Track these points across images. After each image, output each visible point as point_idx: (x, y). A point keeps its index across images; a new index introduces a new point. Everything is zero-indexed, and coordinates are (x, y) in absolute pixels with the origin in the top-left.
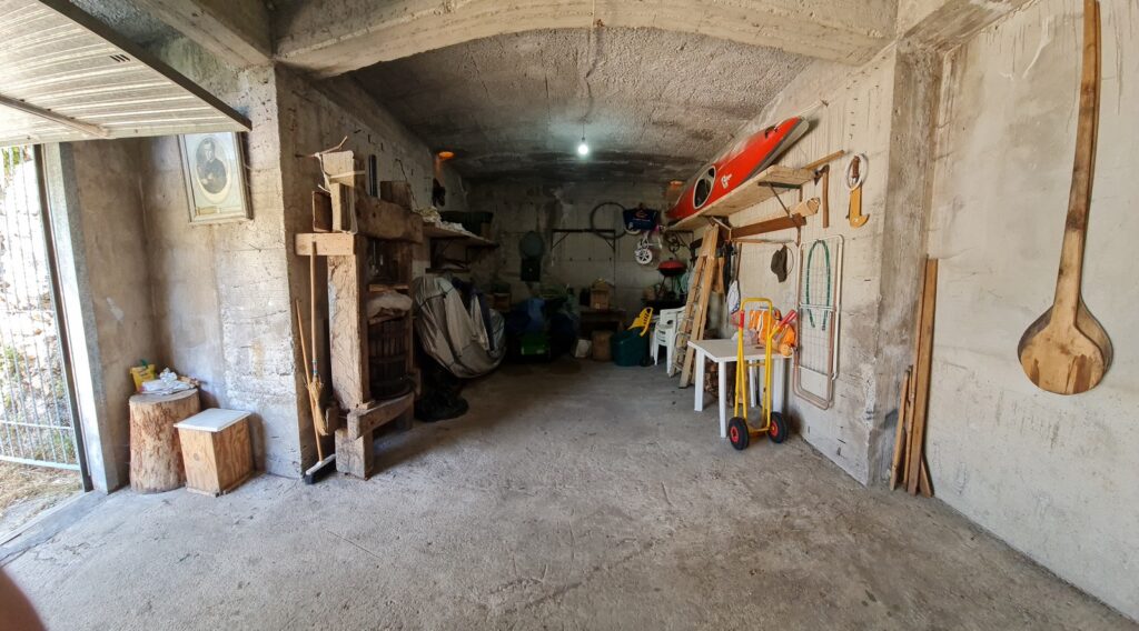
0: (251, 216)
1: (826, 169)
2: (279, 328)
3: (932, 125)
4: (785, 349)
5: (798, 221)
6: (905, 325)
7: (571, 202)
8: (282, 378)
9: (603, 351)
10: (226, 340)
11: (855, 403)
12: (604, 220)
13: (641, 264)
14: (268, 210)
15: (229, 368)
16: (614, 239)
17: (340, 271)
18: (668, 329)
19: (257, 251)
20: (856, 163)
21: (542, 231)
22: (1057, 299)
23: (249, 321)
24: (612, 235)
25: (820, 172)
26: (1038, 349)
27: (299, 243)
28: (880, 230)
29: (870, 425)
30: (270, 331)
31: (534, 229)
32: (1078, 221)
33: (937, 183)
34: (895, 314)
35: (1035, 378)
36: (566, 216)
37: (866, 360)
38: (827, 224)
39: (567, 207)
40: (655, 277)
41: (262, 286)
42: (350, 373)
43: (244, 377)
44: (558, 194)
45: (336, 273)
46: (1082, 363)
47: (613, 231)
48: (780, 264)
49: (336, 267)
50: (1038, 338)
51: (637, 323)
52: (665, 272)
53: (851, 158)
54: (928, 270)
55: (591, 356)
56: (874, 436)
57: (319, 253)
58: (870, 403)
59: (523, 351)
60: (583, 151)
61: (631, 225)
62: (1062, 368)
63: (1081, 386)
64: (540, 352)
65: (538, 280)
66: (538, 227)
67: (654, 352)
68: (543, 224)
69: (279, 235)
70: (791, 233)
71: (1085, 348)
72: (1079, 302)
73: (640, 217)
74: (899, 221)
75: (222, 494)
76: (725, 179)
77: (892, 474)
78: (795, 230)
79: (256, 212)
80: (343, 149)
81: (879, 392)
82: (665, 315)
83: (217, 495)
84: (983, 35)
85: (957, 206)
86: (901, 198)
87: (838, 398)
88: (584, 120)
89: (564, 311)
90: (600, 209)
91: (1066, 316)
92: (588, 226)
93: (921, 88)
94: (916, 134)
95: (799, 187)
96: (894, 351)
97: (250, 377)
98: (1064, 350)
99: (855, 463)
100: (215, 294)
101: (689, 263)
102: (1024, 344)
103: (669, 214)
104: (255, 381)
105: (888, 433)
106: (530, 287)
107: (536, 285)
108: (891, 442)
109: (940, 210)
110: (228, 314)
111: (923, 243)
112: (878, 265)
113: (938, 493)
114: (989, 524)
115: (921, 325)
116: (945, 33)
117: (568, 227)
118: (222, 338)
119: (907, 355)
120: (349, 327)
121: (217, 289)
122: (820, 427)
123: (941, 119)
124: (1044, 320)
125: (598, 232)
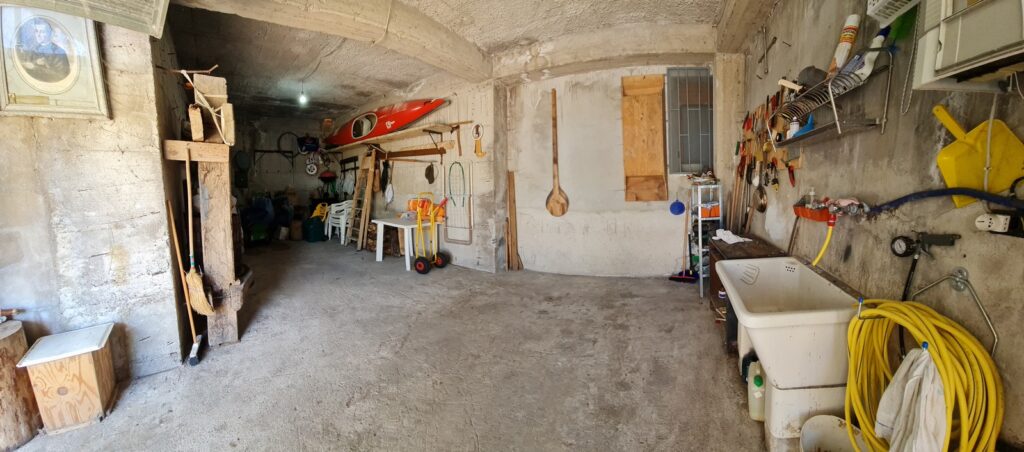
0: (111, 116)
1: (458, 127)
2: (152, 231)
3: (506, 117)
4: (440, 219)
5: (442, 152)
6: (504, 200)
7: (265, 131)
8: (155, 277)
9: (298, 234)
10: (62, 251)
11: (486, 238)
12: (286, 145)
13: (309, 174)
14: (134, 113)
15: (68, 283)
16: (293, 157)
17: (212, 176)
18: (339, 216)
19: (118, 154)
20: (477, 127)
21: (247, 151)
22: (554, 186)
23: (106, 226)
24: (290, 155)
25: (455, 128)
26: (551, 204)
27: (168, 149)
28: (492, 159)
29: (494, 246)
30: (137, 234)
31: (241, 149)
32: (555, 161)
33: (509, 140)
34: (500, 196)
35: (552, 213)
36: (263, 141)
37: (490, 217)
38: (460, 154)
39: (263, 135)
40: (317, 183)
41: (126, 189)
42: (223, 259)
43: (94, 289)
44: (257, 124)
45: (208, 178)
46: (562, 205)
47: (291, 152)
48: (430, 174)
49: (209, 172)
50: (551, 199)
51: (316, 213)
52: (322, 178)
53: (474, 125)
54: (510, 176)
55: (290, 237)
56: (497, 250)
57: (194, 159)
58: (494, 236)
59: (252, 238)
60: (303, 100)
61: (304, 148)
62: (558, 208)
63: (563, 213)
64: (262, 237)
65: (246, 186)
66: (244, 148)
67: (328, 231)
68: (248, 146)
69: (150, 139)
70: (437, 157)
71: (563, 201)
72: (560, 188)
73: (309, 143)
74: (498, 155)
75: (105, 416)
76: (389, 124)
77: (506, 265)
78: (439, 156)
79: (117, 113)
80: (215, 74)
81: (497, 231)
82: (334, 207)
83: (101, 419)
84: (522, 86)
85: (519, 151)
86: (498, 146)
87: (475, 239)
88: (302, 80)
89: (286, 206)
90: (283, 139)
91: (557, 191)
92: (275, 148)
93: (502, 100)
94: (501, 119)
95: (441, 133)
96: (501, 212)
97: (105, 287)
98: (558, 202)
99: (488, 266)
100: (41, 199)
101: (339, 173)
102: (547, 203)
103: (325, 141)
104: (114, 289)
105: (501, 248)
106: (242, 192)
107: (246, 190)
108: (503, 252)
109: (512, 152)
110: (67, 221)
111: (507, 164)
112: (492, 174)
113: (525, 267)
114: (546, 270)
115: (510, 199)
116: (509, 82)
117: (264, 149)
118: (54, 251)
119: (505, 213)
120: (222, 221)
121: (45, 193)
122: (461, 256)
123: (508, 114)
124: (551, 194)
125: (283, 153)
